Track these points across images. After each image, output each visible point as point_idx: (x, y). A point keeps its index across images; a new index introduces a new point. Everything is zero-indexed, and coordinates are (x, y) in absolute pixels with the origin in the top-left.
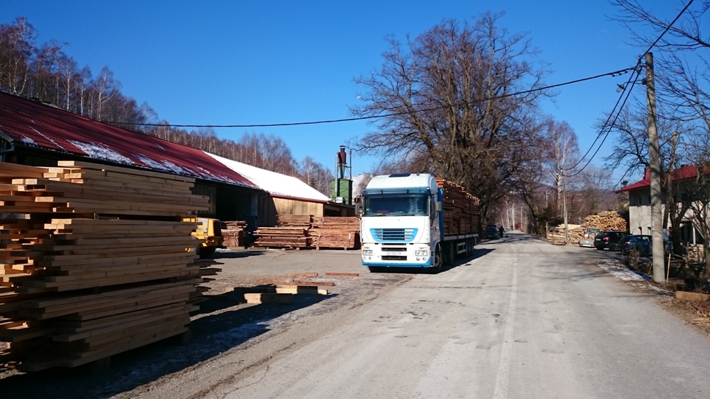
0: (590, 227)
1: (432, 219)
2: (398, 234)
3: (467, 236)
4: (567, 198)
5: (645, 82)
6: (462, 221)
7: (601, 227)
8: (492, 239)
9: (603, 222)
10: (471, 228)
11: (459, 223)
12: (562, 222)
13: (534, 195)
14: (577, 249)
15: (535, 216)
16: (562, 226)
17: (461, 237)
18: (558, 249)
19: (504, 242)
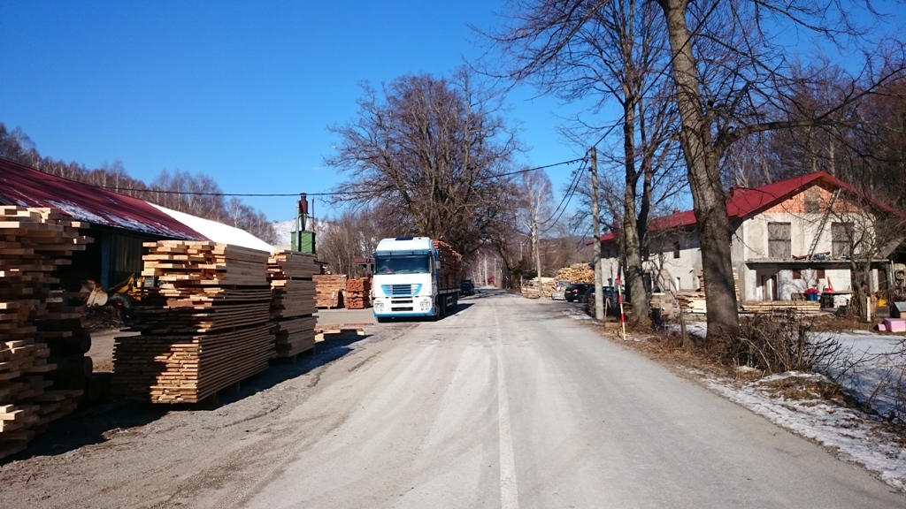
0: (562, 280)
1: (432, 275)
2: (405, 289)
3: (454, 291)
4: (540, 249)
5: (590, 169)
6: (450, 277)
7: (573, 280)
8: (467, 295)
9: (575, 275)
10: (455, 283)
11: (447, 279)
12: (536, 275)
13: (508, 247)
14: (549, 301)
15: (509, 270)
16: (536, 279)
17: (450, 291)
18: (531, 301)
19: (480, 297)
